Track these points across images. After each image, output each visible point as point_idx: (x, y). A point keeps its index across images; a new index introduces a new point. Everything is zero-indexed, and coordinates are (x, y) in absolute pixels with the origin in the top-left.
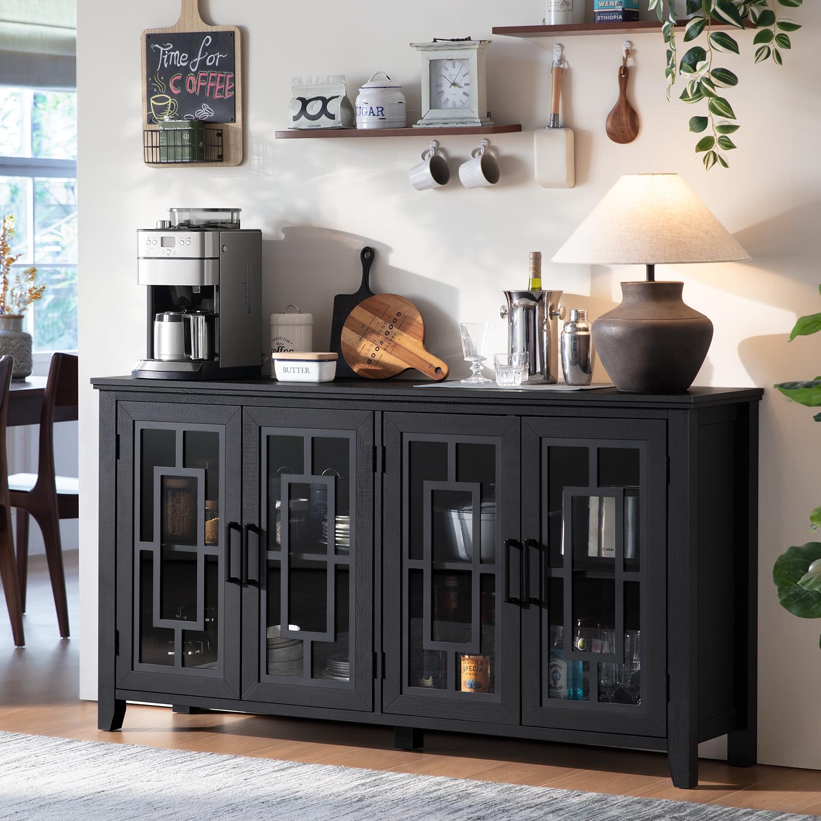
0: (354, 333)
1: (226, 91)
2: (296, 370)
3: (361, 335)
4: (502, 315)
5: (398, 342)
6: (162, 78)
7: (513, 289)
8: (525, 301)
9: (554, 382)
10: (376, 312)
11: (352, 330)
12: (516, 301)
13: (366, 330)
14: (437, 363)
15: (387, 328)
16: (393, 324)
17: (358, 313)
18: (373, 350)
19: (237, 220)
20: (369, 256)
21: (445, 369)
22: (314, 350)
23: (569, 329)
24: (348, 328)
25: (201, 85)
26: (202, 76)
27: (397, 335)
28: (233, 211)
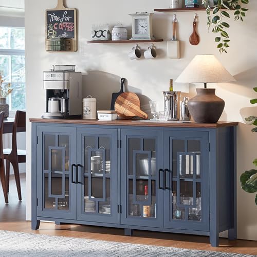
0: (119, 104)
1: (72, 28)
6: (52, 24)
9: (179, 120)
10: (125, 98)
12: (167, 95)
13: (122, 103)
14: (144, 114)
15: (129, 103)
17: (119, 98)
18: (125, 110)
19: (74, 69)
20: (124, 81)
21: (147, 116)
23: (183, 103)
27: (132, 105)
28: (73, 66)
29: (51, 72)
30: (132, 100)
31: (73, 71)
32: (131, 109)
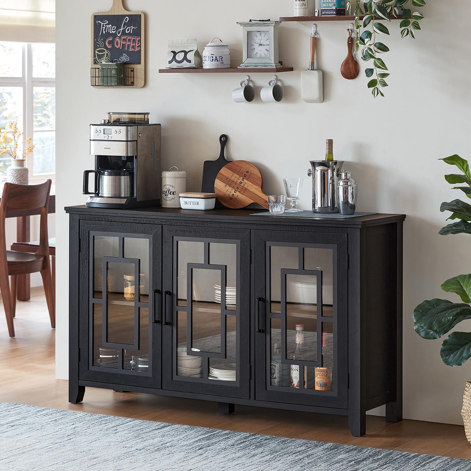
0: (222, 182)
1: (136, 47)
2: (192, 203)
3: (226, 184)
5: (247, 188)
6: (102, 39)
11: (221, 181)
13: (229, 181)
16: (244, 178)
19: (147, 119)
23: (341, 183)
24: (218, 179)
25: (122, 44)
26: (123, 39)
28: (145, 114)
29: (104, 125)
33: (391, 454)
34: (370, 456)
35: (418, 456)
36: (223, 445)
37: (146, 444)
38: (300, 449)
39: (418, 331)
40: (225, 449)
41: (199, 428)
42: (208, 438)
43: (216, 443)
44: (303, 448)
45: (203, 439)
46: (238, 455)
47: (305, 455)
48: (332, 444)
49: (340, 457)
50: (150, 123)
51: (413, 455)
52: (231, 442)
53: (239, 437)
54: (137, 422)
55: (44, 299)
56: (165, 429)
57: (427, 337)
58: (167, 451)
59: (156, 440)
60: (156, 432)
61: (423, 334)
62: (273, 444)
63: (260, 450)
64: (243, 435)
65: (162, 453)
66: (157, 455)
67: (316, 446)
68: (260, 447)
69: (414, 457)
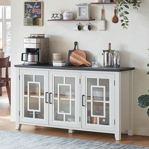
3: (74, 58)
4: (102, 55)
7: (104, 50)
8: (107, 52)
10: (77, 53)
14: (89, 63)
15: (79, 56)
17: (73, 53)
18: (76, 60)
20: (76, 43)
21: (90, 64)
22: (61, 60)
23: (115, 57)
24: (71, 56)
27: (81, 57)
28: (43, 34)
29: (29, 38)
30: (81, 55)
31: (44, 37)
32: (80, 60)
33: (130, 146)
34: (122, 147)
35: (139, 147)
36: (70, 143)
37: (43, 143)
38: (97, 145)
39: (139, 105)
40: (71, 145)
41: (62, 138)
42: (65, 141)
43: (68, 143)
44: (99, 144)
45: (63, 141)
46: (75, 146)
47: (99, 147)
48: (109, 143)
49: (112, 147)
50: (45, 37)
51: (137, 146)
52: (73, 142)
53: (76, 141)
54: (40, 136)
55: (7, 95)
56: (50, 138)
57: (142, 107)
58: (50, 145)
59: (47, 142)
60: (47, 139)
61: (141, 106)
62: (88, 143)
63: (83, 145)
64: (78, 140)
65: (49, 146)
66: (47, 147)
67: (103, 144)
68: (83, 144)
69: (138, 147)
